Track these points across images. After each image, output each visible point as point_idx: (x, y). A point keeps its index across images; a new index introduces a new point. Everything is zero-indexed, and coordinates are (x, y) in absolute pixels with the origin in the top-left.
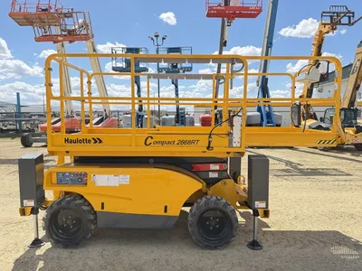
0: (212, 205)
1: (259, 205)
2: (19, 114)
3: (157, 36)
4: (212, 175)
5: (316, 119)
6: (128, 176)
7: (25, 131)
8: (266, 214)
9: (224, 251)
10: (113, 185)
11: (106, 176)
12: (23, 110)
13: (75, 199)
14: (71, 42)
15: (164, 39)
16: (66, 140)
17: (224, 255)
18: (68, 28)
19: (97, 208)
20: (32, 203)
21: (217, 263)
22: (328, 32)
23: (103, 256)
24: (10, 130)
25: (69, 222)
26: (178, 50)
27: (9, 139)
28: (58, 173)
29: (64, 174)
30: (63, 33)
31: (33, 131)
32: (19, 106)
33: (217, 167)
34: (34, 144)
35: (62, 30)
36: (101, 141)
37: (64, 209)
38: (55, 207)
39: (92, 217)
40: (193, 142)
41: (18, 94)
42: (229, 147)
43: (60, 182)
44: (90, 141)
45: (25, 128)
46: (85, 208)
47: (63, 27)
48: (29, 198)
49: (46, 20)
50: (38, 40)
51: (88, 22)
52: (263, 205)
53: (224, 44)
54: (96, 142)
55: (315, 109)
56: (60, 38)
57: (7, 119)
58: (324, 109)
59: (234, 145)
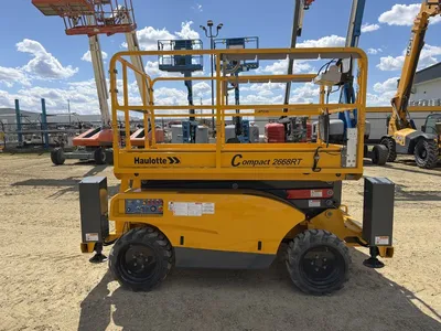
0: (319, 242)
1: (380, 241)
2: (45, 125)
3: (210, 25)
4: (312, 204)
5: (414, 127)
6: (213, 205)
7: (54, 146)
8: (389, 252)
9: (335, 298)
10: (195, 215)
11: (186, 204)
12: (49, 120)
13: (147, 232)
14: (109, 34)
15: (219, 28)
16: (136, 160)
17: (336, 302)
18: (106, 16)
19: (175, 243)
20: (95, 238)
21: (330, 312)
22: (433, 15)
23: (184, 301)
24: (35, 144)
25: (140, 260)
26: (240, 41)
27: (35, 156)
28: (126, 201)
29: (134, 201)
30: (99, 23)
31: (62, 145)
32: (44, 115)
33: (320, 194)
34: (66, 162)
35: (96, 19)
36: (178, 162)
37: (134, 244)
38: (124, 242)
39: (168, 254)
40: (294, 161)
41: (43, 101)
42: (342, 167)
43: (129, 211)
44: (164, 161)
45: (52, 141)
46: (161, 243)
47: (99, 16)
48: (92, 232)
49: (79, 8)
50: (69, 32)
51: (129, 8)
52: (386, 242)
53: (297, 32)
54: (172, 162)
55: (412, 115)
56: (96, 30)
57: (31, 131)
58: (425, 115)
59: (348, 165)
